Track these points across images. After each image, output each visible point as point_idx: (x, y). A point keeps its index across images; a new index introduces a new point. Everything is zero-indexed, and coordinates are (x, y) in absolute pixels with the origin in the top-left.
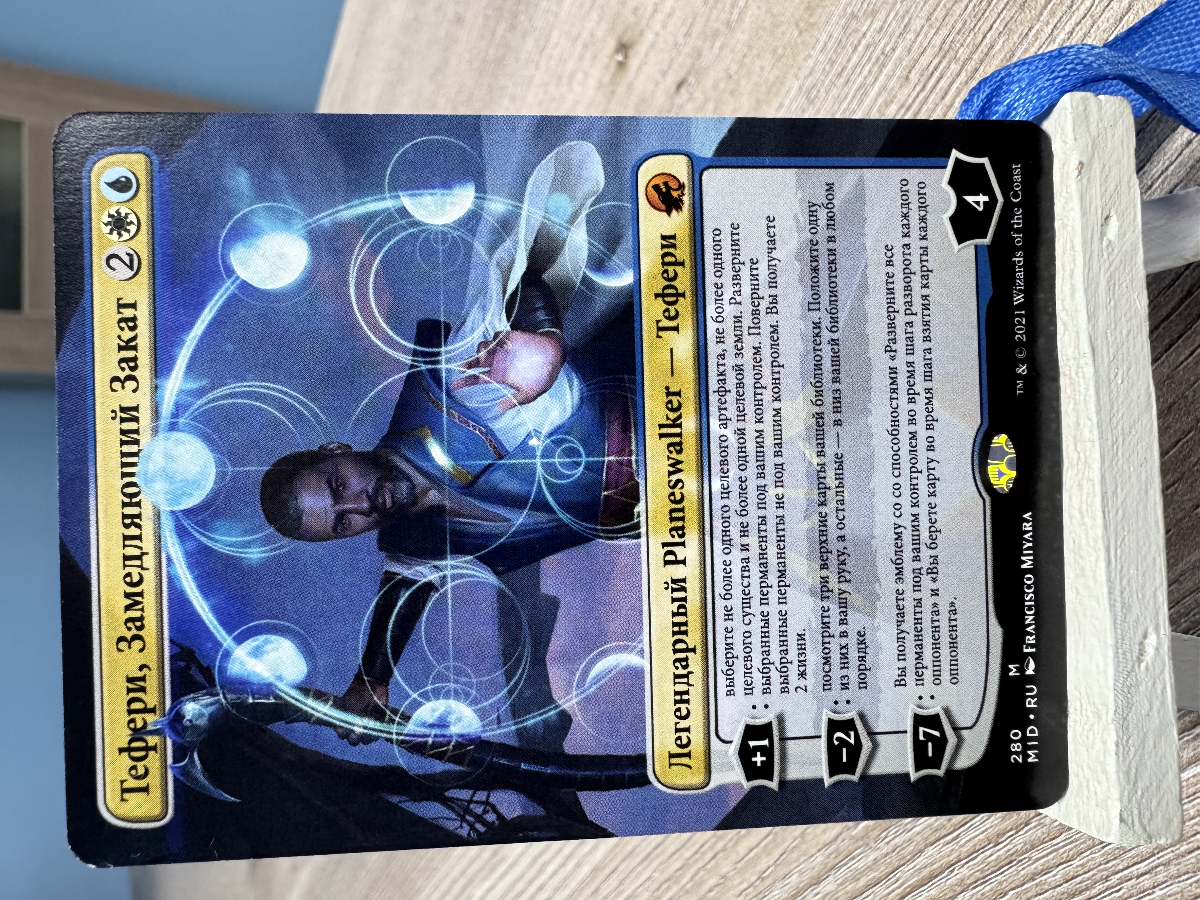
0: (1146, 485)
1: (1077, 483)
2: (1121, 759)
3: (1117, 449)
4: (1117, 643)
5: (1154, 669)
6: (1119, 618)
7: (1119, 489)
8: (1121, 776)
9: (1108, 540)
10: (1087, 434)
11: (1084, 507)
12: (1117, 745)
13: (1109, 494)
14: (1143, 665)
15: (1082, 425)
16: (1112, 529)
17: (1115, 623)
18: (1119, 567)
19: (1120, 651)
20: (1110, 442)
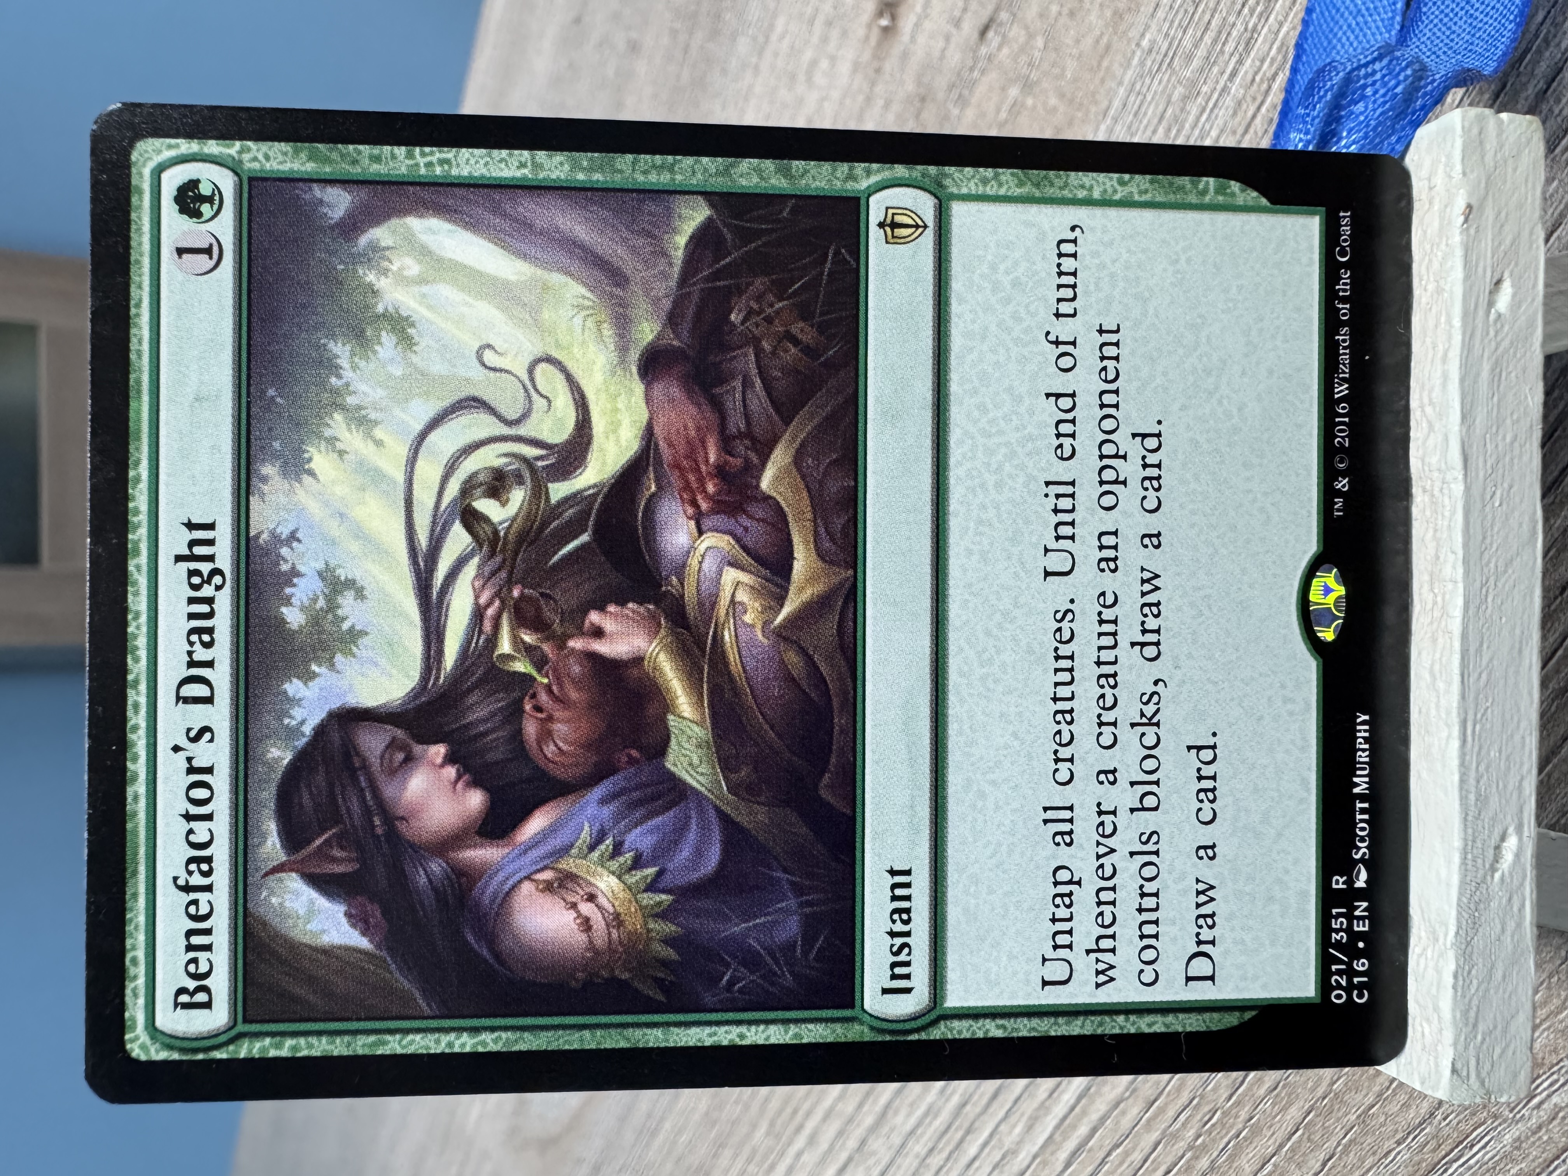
0: (1521, 642)
1: (1429, 635)
2: (1459, 994)
3: (1487, 591)
4: (1466, 845)
5: (1512, 881)
6: (1471, 814)
7: (1485, 646)
8: (1458, 1015)
9: (1466, 713)
10: (1448, 571)
11: (1437, 667)
12: (1455, 977)
13: (1472, 651)
14: (1497, 875)
15: (1442, 559)
16: (1471, 697)
17: (1465, 819)
18: (1476, 749)
19: (1469, 856)
20: (1478, 584)
